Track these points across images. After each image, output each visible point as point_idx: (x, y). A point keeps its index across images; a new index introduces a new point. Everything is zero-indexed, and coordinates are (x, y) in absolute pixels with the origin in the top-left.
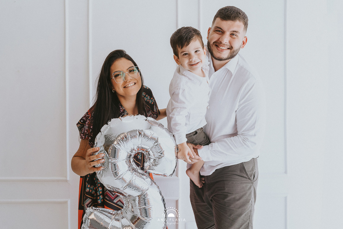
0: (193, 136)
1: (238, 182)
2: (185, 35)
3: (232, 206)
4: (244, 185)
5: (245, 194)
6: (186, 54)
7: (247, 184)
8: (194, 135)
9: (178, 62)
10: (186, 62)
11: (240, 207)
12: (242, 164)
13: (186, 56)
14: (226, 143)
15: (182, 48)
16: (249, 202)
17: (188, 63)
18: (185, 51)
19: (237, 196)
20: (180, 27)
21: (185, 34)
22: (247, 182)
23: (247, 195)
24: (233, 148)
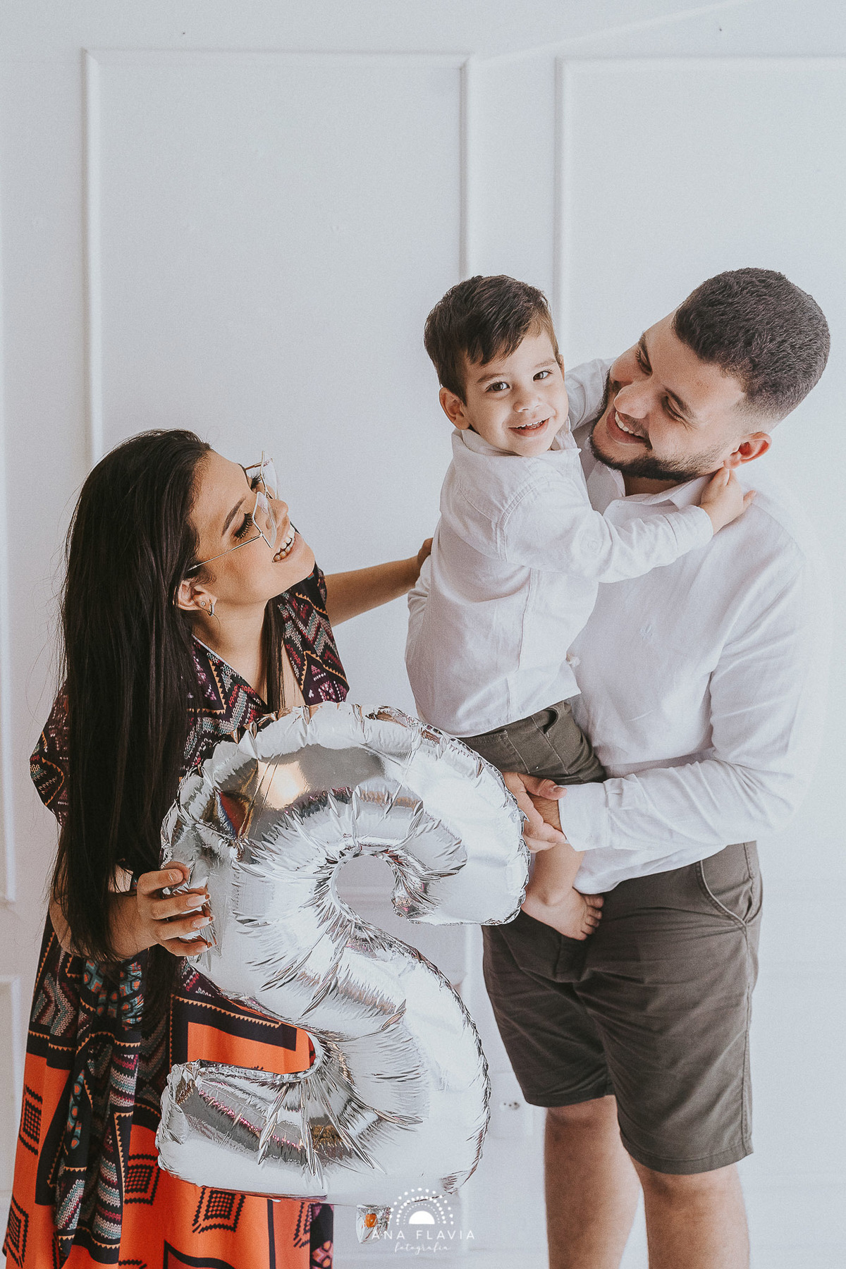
0: (541, 736)
1: (689, 936)
2: (499, 312)
3: (678, 1028)
4: (714, 942)
5: (721, 976)
6: (497, 387)
7: (724, 937)
8: (545, 728)
9: (457, 416)
10: (500, 415)
11: (705, 1031)
12: (694, 869)
13: (499, 394)
14: (677, 783)
15: (485, 361)
16: (737, 1005)
17: (509, 422)
18: (498, 375)
19: (691, 989)
20: (471, 274)
21: (494, 309)
22: (721, 929)
23: (729, 977)
24: (700, 807)
